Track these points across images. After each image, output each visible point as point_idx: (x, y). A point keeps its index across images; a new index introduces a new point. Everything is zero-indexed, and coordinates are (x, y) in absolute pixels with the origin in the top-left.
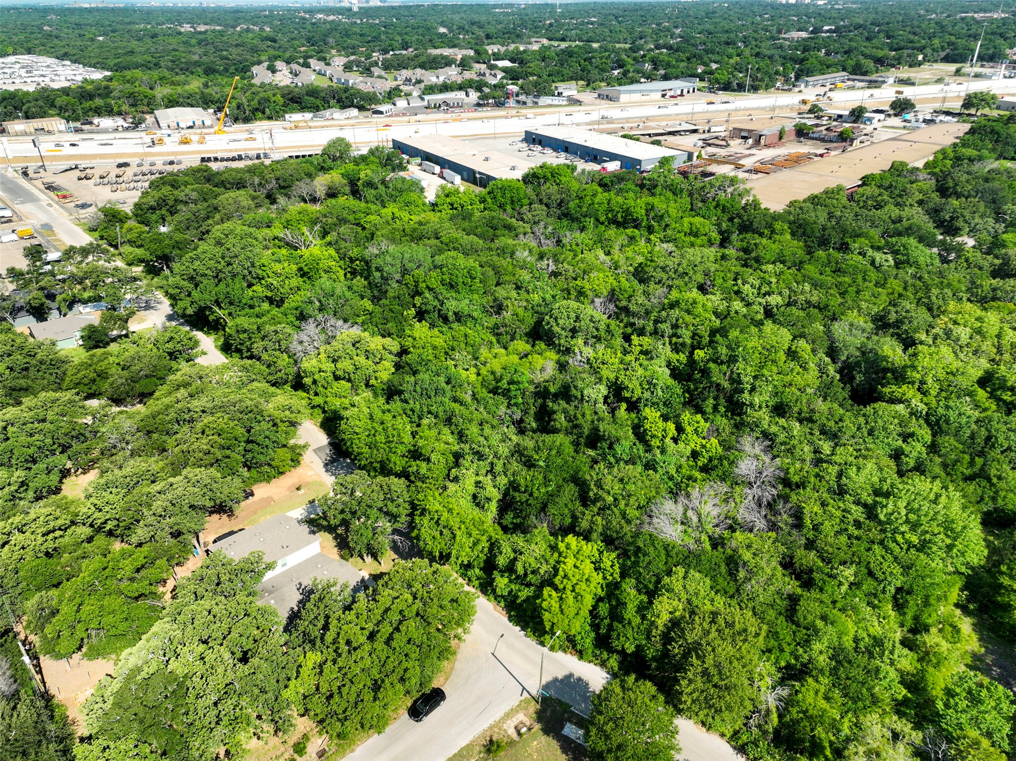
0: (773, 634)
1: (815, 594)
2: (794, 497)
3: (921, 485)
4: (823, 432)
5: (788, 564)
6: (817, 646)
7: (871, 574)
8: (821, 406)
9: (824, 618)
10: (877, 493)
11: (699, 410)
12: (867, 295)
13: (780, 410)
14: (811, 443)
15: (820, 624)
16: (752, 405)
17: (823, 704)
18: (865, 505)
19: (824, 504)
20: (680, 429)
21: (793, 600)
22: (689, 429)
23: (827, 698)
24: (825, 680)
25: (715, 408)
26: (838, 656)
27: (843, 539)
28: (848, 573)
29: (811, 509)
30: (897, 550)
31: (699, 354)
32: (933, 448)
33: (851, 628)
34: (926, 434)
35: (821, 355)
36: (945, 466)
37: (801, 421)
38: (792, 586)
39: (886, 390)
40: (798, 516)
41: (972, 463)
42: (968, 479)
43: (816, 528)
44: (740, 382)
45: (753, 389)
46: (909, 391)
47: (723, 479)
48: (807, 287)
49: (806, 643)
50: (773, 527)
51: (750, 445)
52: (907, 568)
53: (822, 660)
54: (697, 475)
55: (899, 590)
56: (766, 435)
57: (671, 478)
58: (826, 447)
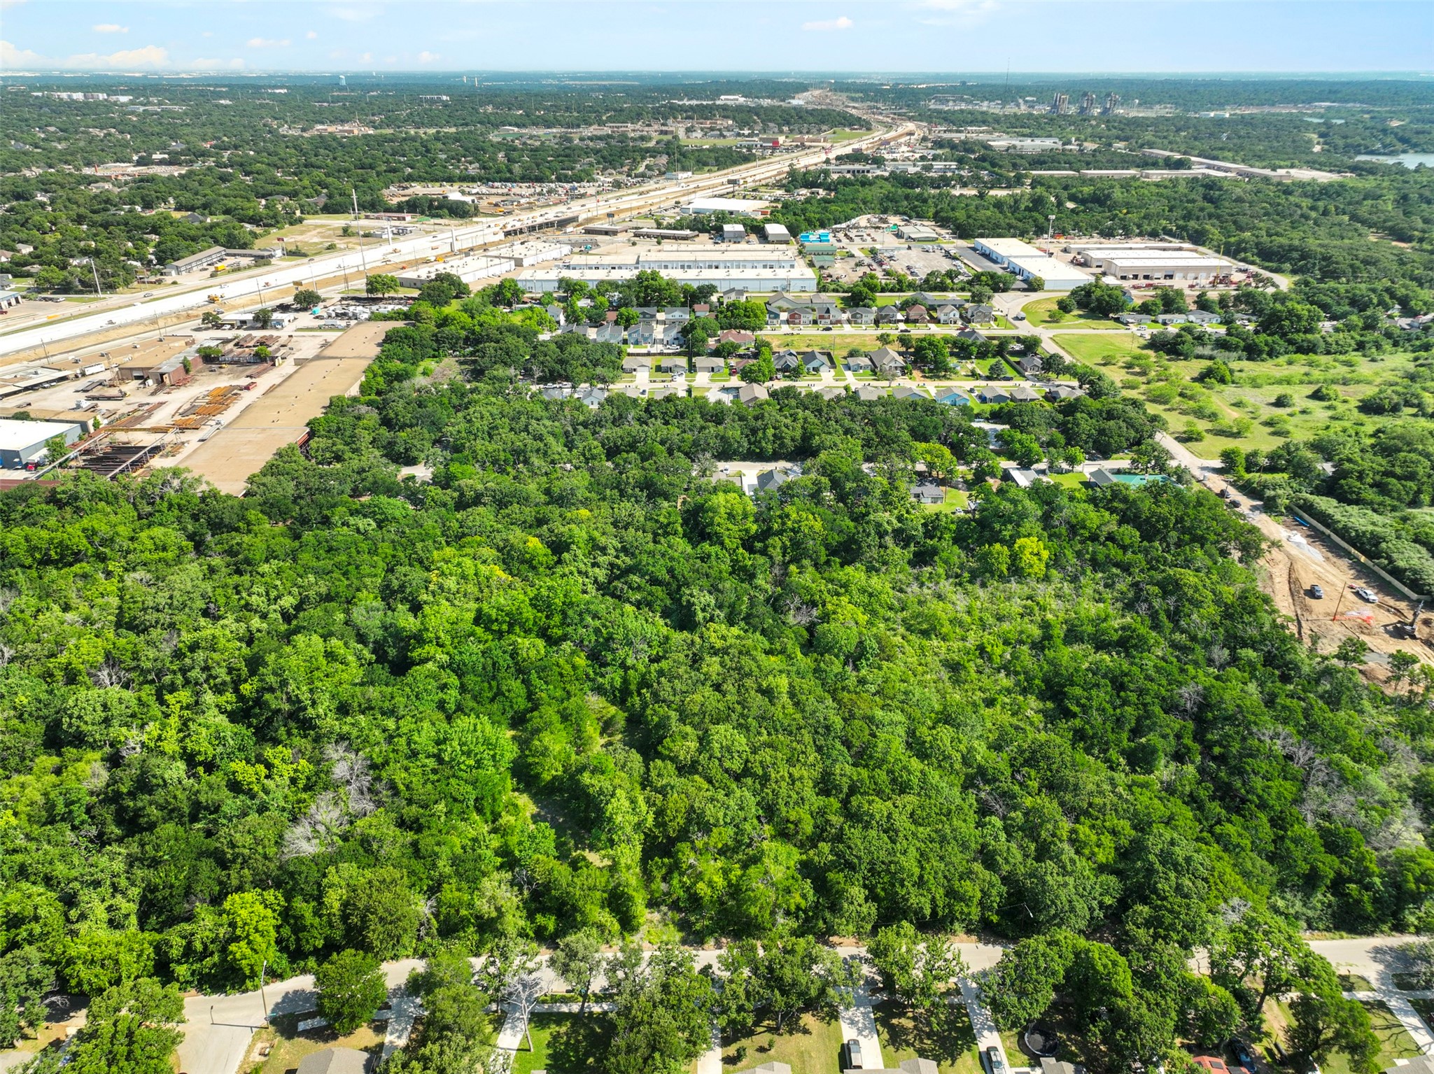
0: (412, 873)
1: (426, 832)
2: (384, 774)
3: (463, 722)
4: (383, 714)
5: (402, 824)
6: (441, 863)
7: (455, 800)
8: (373, 692)
9: (438, 844)
10: (438, 743)
11: (276, 742)
12: (366, 569)
13: (343, 710)
14: (378, 726)
15: (436, 849)
16: (318, 716)
17: (457, 894)
18: (434, 756)
19: (407, 769)
20: (269, 766)
21: (415, 844)
22: (276, 762)
23: (459, 890)
24: (453, 881)
25: (289, 733)
26: (455, 861)
27: (429, 786)
28: (441, 807)
29: (400, 777)
30: (464, 775)
31: (246, 688)
32: (463, 689)
33: (457, 841)
34: (454, 680)
35: (353, 644)
36: (475, 698)
37: (363, 713)
38: (410, 836)
39: (415, 654)
40: (393, 786)
41: (491, 688)
42: (492, 700)
43: (408, 787)
44: (299, 701)
45: (314, 703)
46: (430, 649)
47: (326, 789)
48: (312, 578)
49: (434, 866)
50: (379, 804)
51: (333, 752)
52: (474, 783)
53: (448, 870)
54: (304, 796)
55: (476, 800)
56: (342, 738)
57: (284, 810)
58: (391, 724)
